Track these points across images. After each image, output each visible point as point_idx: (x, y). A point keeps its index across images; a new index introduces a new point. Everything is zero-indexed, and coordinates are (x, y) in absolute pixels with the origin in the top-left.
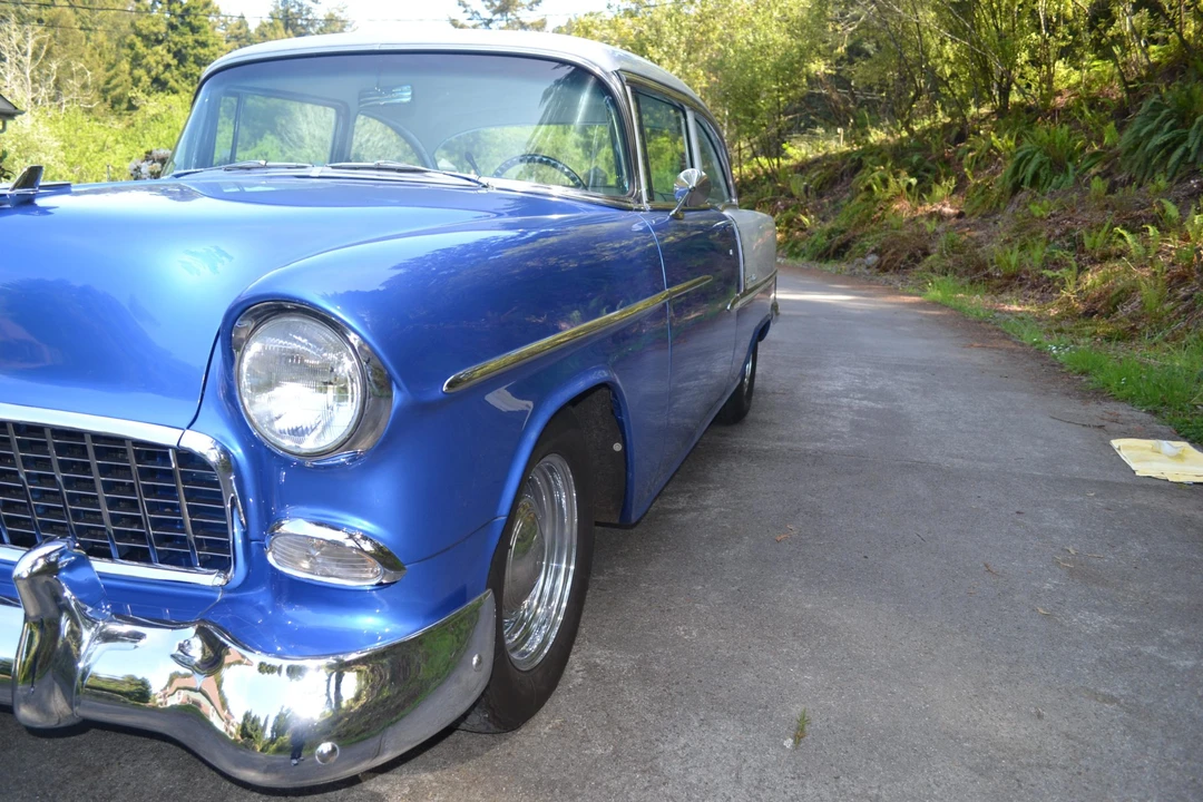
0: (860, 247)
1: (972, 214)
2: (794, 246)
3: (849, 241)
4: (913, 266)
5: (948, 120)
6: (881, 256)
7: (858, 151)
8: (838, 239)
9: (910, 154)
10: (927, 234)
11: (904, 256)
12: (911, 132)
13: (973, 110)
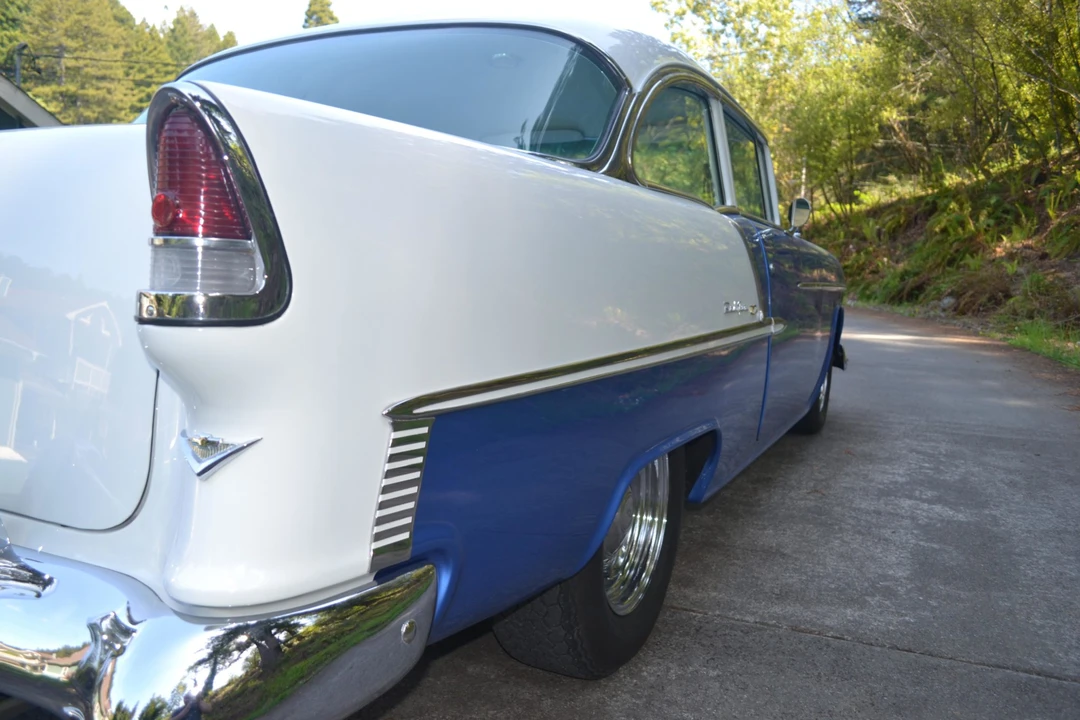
0: (935, 289)
1: (1057, 256)
2: (866, 288)
3: (924, 283)
4: (994, 309)
5: (1028, 161)
6: (958, 299)
7: (932, 195)
8: (911, 282)
9: (988, 195)
10: (1007, 276)
11: (983, 299)
12: (986, 173)
13: (1053, 151)
